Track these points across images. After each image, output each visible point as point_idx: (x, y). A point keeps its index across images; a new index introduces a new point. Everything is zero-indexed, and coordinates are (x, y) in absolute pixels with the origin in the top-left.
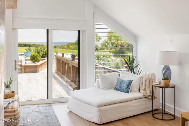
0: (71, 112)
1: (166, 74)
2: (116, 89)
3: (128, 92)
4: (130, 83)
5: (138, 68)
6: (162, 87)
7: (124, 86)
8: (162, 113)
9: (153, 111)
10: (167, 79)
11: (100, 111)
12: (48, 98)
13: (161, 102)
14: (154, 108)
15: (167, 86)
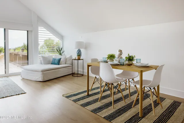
0: (23, 79)
1: (79, 53)
2: (52, 64)
3: (59, 64)
4: (60, 60)
5: (64, 53)
6: (77, 60)
7: (56, 62)
8: (77, 74)
9: (72, 73)
10: (79, 56)
11: (43, 74)
12: (5, 73)
13: (76, 69)
14: (73, 72)
15: (79, 59)
